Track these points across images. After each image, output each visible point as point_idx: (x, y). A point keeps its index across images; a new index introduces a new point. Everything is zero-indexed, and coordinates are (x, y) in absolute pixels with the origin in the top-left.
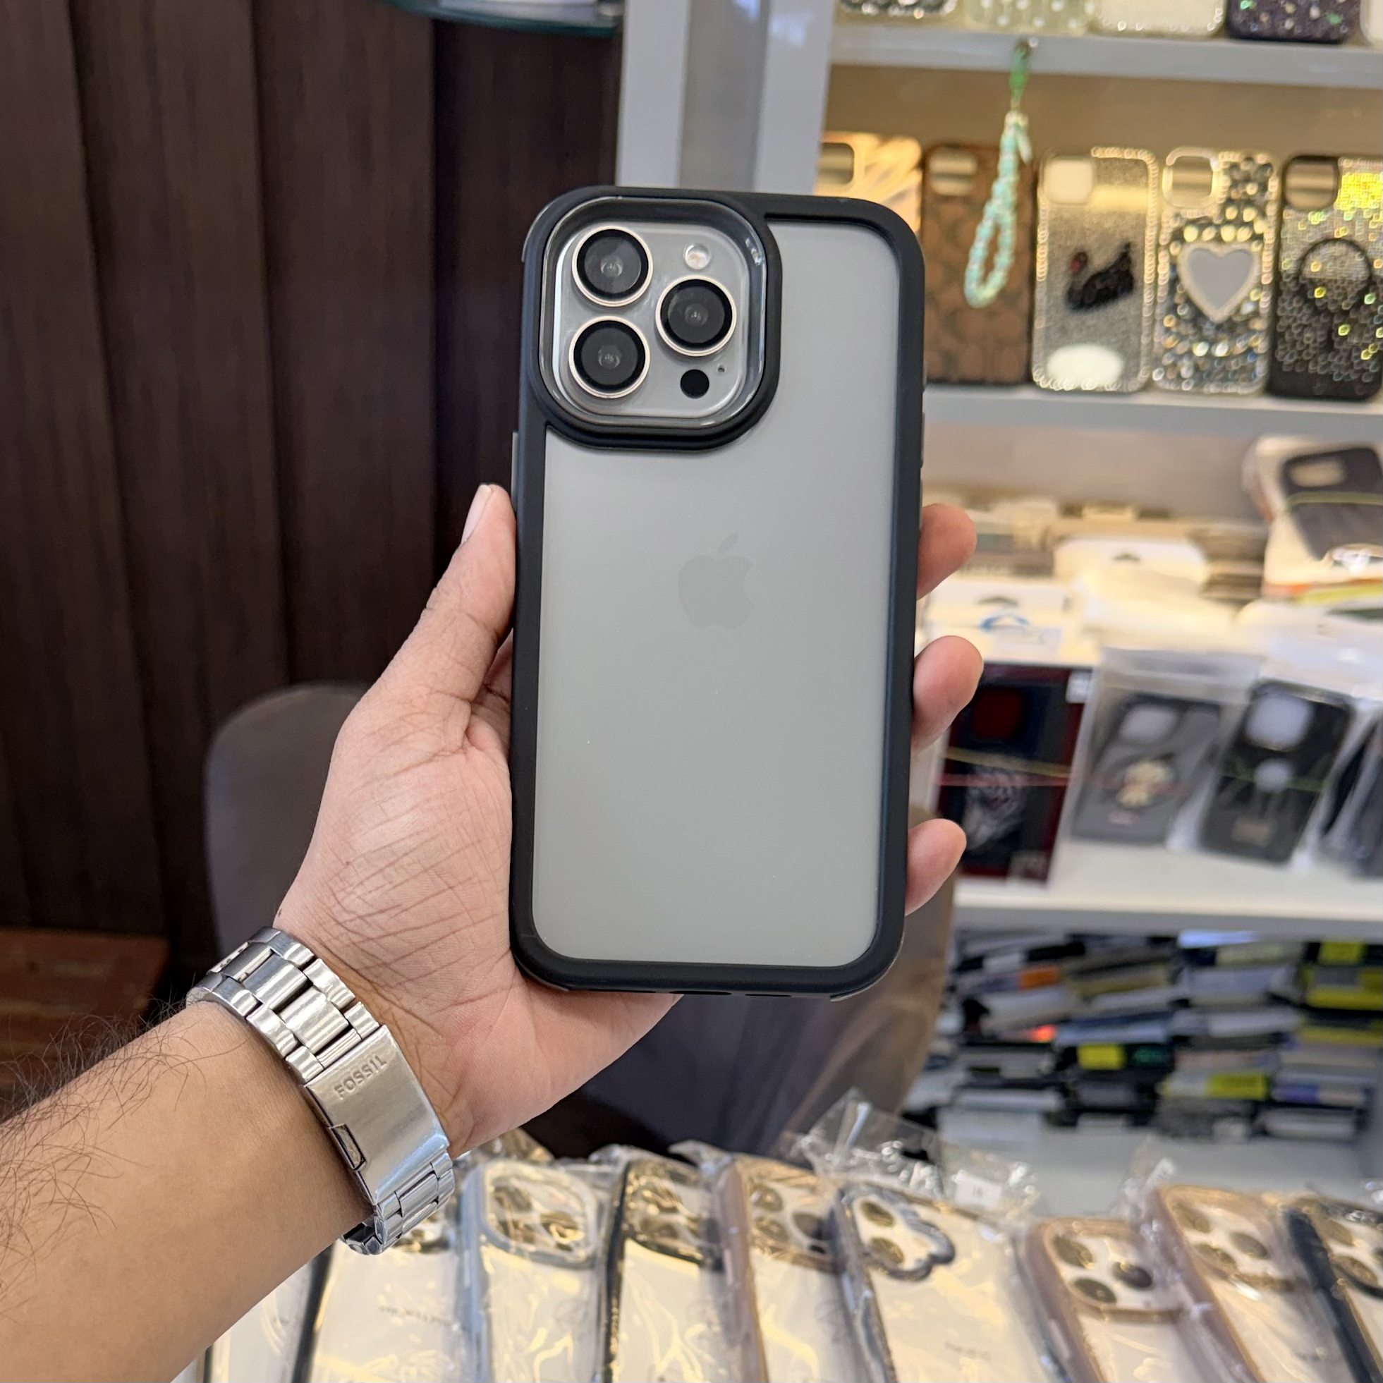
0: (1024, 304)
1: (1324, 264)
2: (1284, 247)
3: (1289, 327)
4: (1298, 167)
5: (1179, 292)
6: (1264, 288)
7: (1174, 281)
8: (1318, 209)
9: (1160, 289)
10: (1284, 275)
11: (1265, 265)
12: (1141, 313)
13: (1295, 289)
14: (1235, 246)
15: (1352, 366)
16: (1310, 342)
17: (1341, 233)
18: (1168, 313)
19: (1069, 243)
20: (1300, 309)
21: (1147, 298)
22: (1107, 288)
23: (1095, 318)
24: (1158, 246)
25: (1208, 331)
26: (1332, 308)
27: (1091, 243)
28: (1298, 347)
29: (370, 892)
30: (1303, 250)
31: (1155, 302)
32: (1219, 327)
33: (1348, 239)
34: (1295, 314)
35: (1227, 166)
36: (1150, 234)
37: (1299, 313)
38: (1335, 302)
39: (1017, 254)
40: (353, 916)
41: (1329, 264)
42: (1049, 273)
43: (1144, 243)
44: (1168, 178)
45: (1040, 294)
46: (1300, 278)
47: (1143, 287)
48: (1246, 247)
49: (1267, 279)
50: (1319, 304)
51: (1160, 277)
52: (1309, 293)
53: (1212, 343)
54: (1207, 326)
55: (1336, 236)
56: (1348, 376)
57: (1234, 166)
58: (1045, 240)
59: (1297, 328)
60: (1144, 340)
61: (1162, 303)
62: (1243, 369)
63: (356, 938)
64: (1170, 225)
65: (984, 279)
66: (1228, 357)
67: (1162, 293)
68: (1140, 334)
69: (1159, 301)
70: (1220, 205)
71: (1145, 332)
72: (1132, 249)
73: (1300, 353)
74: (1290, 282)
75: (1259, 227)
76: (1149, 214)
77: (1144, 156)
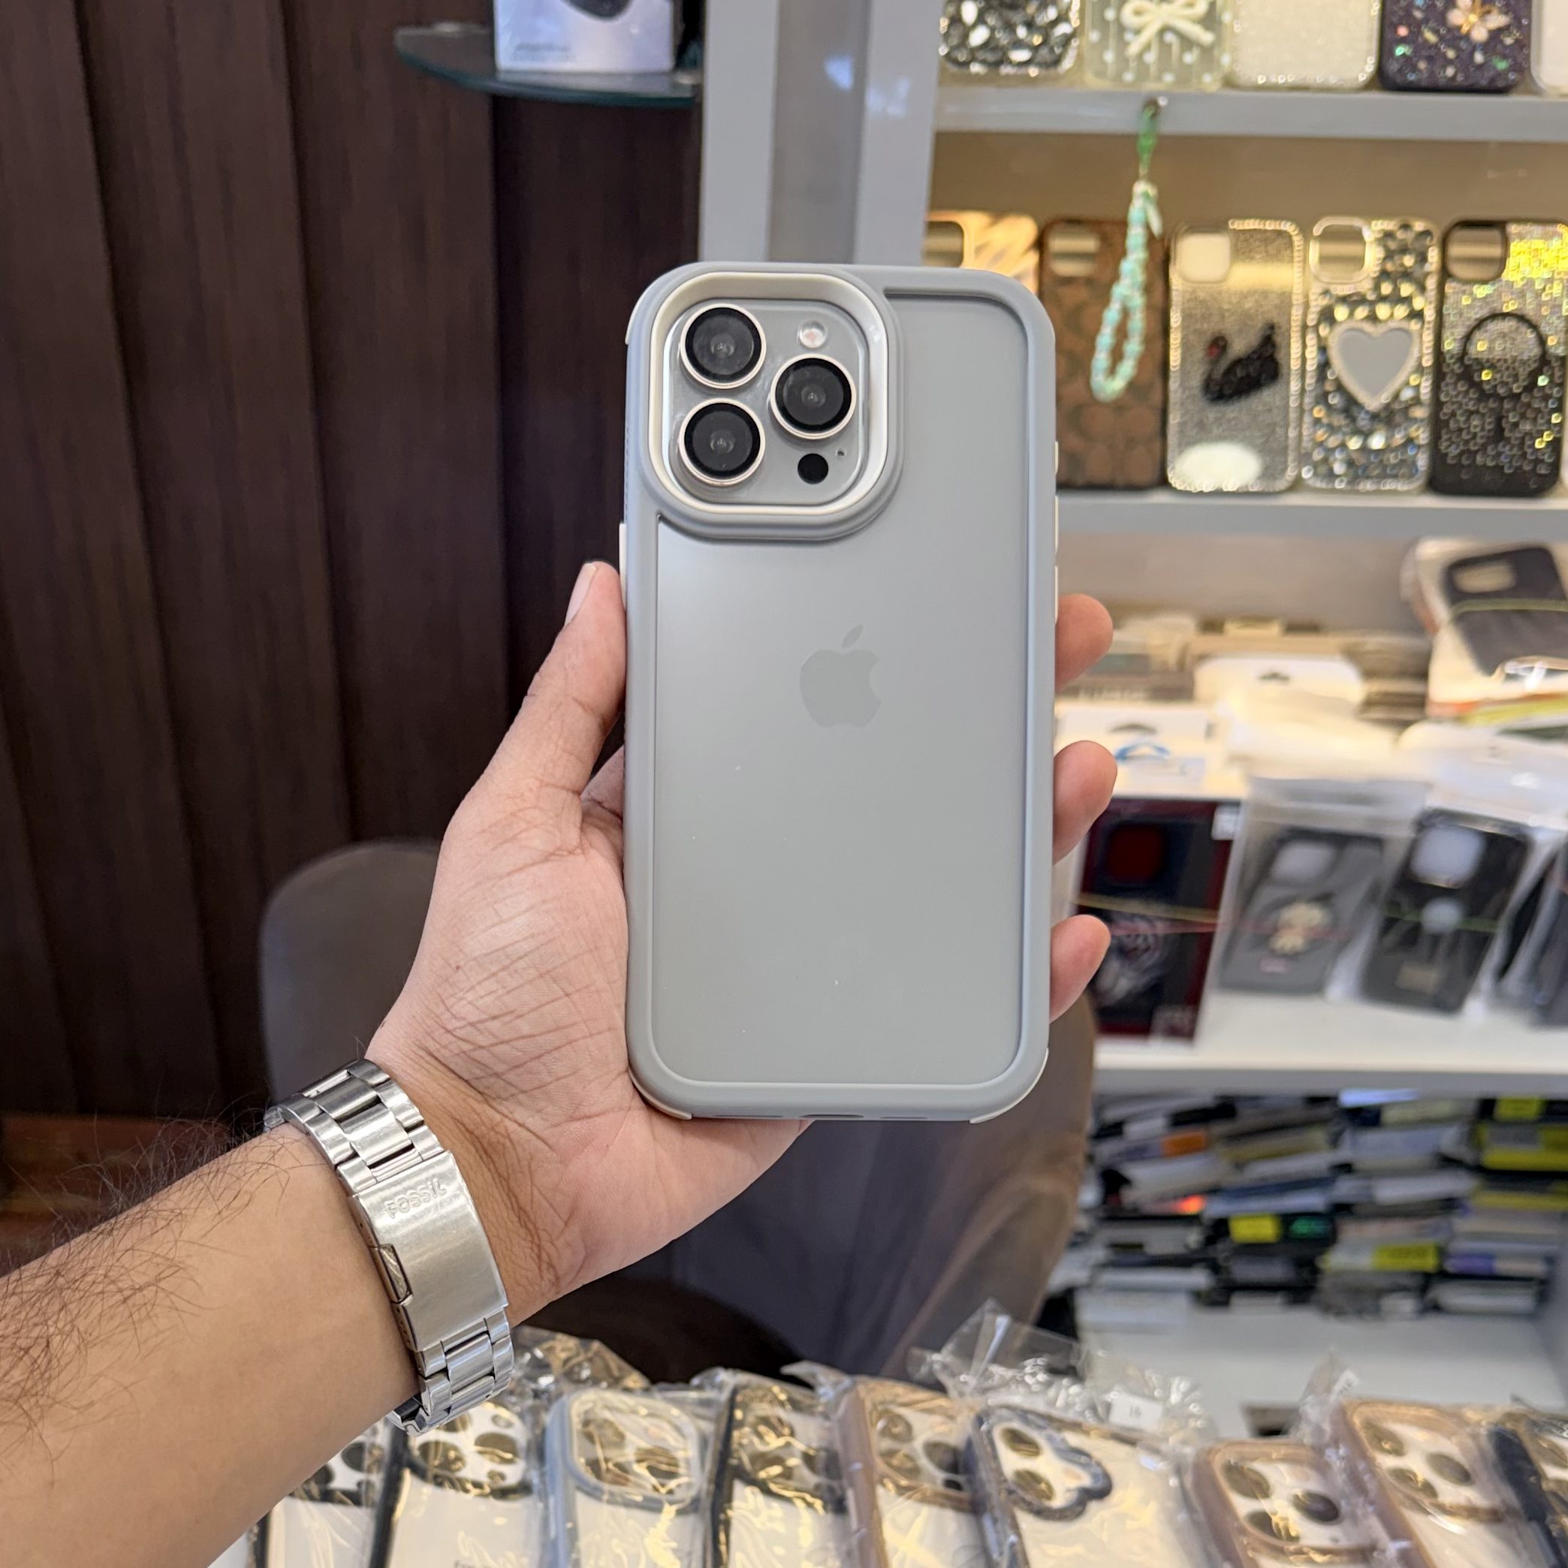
0: (1156, 398)
1: (1492, 341)
2: (1447, 324)
3: (1453, 414)
4: (1459, 234)
5: (1330, 376)
6: (1425, 371)
7: (1324, 366)
8: (1484, 282)
9: (1308, 375)
10: (1448, 356)
11: (1426, 345)
12: (1288, 402)
13: (1459, 371)
14: (1392, 324)
15: (1524, 455)
16: (1478, 429)
17: (1510, 307)
18: (1317, 403)
19: (1205, 326)
20: (1467, 392)
21: (1294, 386)
22: (1248, 375)
23: (1235, 411)
24: (1304, 328)
25: (1363, 422)
26: (1501, 391)
27: (1229, 327)
28: (1465, 436)
29: (482, 997)
30: (1468, 326)
31: (1303, 391)
32: (1375, 417)
33: (1519, 313)
34: (1460, 398)
35: (1380, 235)
36: (1296, 314)
37: (1464, 397)
38: (1505, 384)
39: (1147, 340)
40: (462, 1023)
41: (1498, 342)
42: (1184, 360)
43: (1290, 324)
44: (1314, 250)
45: (1174, 384)
46: (1466, 358)
47: (1289, 374)
48: (1404, 325)
49: (1428, 362)
50: (1486, 387)
51: (1309, 363)
52: (1476, 375)
53: (1366, 435)
54: (1362, 415)
55: (1505, 310)
56: (1520, 467)
57: (1388, 235)
58: (1179, 323)
59: (1462, 415)
60: (1292, 433)
61: (1310, 391)
62: (1402, 462)
63: (466, 1047)
64: (1318, 303)
65: (1112, 371)
66: (1388, 449)
67: (1310, 380)
68: (1287, 426)
69: (1308, 388)
70: (1374, 278)
71: (1292, 425)
72: (1277, 331)
73: (1467, 442)
74: (1454, 363)
75: (1418, 303)
76: (1295, 291)
77: (1288, 227)
